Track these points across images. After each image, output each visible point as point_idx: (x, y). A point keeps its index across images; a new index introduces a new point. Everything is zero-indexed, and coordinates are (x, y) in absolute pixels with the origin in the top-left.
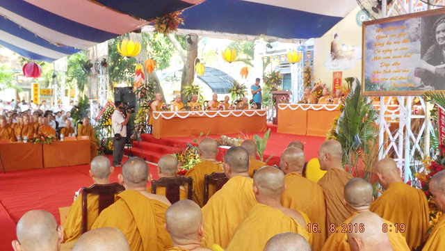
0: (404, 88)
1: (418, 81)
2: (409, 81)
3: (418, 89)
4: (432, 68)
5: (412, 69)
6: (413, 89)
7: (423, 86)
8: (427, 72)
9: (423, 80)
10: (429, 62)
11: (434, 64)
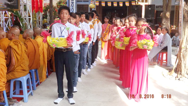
0: (2, 8)
1: (6, 6)
2: (3, 6)
3: (6, 9)
4: (9, 3)
5: (3, 3)
6: (4, 9)
7: (7, 8)
8: (8, 4)
9: (7, 6)
10: (8, 1)
11: (10, 2)
